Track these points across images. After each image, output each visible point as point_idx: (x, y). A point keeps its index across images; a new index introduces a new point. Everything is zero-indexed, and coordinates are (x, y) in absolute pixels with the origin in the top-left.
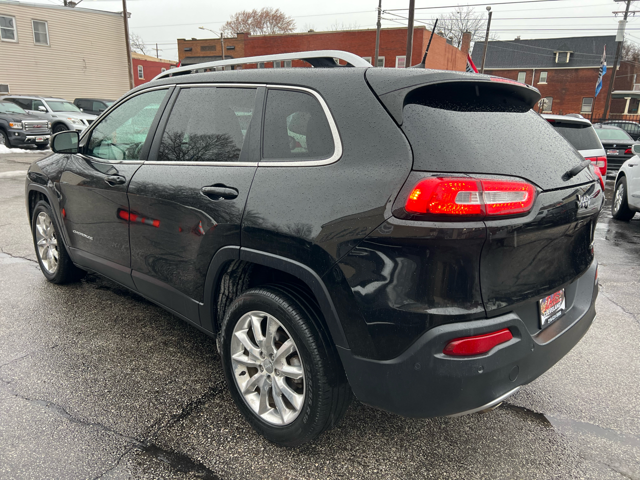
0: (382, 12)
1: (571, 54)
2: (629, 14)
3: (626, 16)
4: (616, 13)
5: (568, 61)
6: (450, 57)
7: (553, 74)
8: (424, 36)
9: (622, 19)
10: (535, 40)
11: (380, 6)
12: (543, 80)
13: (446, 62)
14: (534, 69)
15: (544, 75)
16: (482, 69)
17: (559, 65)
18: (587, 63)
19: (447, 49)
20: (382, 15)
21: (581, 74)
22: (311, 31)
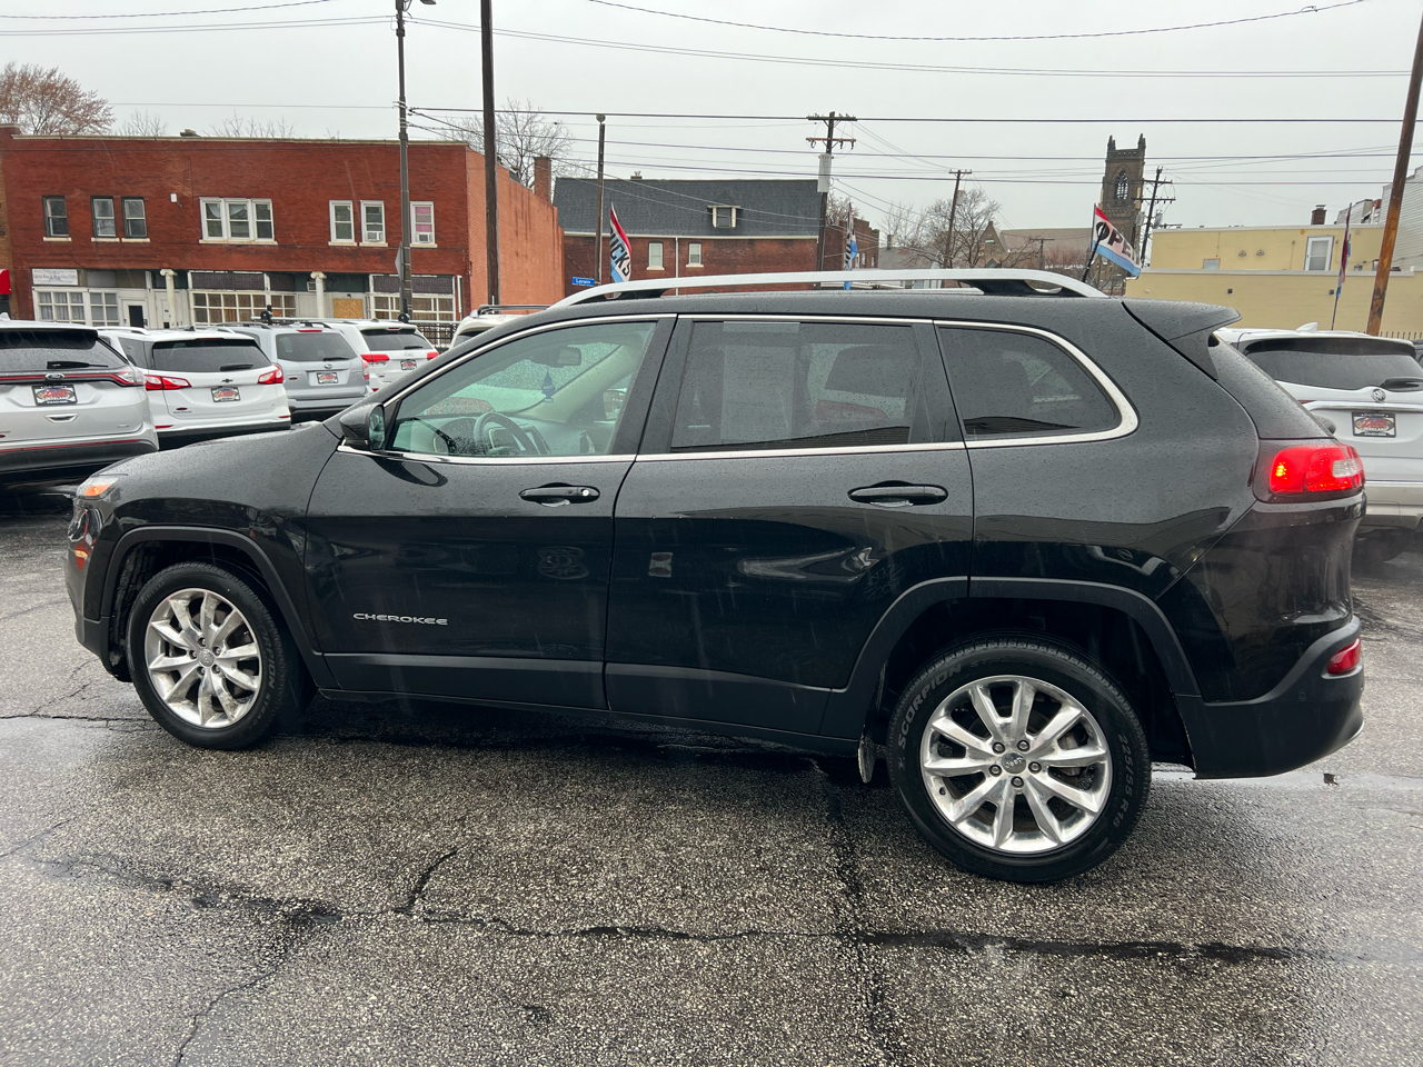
0: (407, 112)
1: (739, 212)
2: (834, 143)
3: (829, 147)
4: (812, 140)
5: (734, 226)
6: (519, 207)
7: (712, 249)
8: (468, 164)
9: (824, 149)
10: (671, 181)
11: (402, 98)
12: (695, 259)
13: (514, 217)
14: (677, 237)
15: (695, 250)
16: (599, 234)
17: (719, 231)
18: (768, 229)
19: (513, 191)
20: (408, 118)
21: (759, 248)
22: (188, 134)
